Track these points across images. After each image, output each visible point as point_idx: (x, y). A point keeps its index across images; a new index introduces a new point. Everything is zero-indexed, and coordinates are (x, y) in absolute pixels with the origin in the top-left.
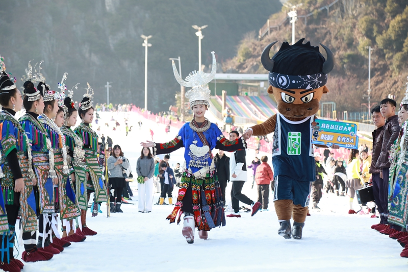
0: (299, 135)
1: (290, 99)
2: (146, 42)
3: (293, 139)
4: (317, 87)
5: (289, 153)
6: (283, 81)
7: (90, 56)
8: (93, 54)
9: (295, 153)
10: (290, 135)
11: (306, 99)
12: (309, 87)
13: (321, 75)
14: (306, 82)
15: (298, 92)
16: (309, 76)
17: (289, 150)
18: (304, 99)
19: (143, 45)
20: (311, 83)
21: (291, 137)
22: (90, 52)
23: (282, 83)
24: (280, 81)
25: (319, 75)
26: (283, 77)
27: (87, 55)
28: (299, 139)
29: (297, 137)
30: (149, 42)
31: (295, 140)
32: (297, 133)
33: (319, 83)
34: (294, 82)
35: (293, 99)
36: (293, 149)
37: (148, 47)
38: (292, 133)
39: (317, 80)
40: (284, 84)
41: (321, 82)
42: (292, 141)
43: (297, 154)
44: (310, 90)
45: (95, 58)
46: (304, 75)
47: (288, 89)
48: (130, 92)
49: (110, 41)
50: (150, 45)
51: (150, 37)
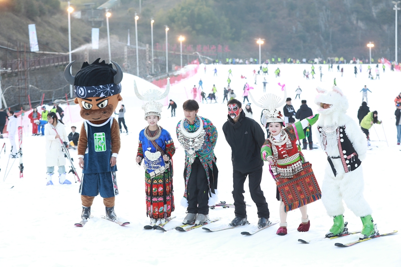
0: (103, 135)
1: (89, 106)
2: (396, 6)
3: (98, 139)
4: (110, 95)
5: (97, 150)
6: (82, 92)
7: (357, 22)
8: (359, 22)
9: (102, 150)
10: (96, 136)
11: (102, 105)
12: (102, 95)
13: (112, 86)
14: (99, 91)
15: (94, 99)
16: (101, 86)
17: (96, 147)
18: (100, 106)
19: (394, 9)
20: (104, 92)
21: (97, 137)
22: (357, 20)
23: (81, 94)
24: (80, 92)
25: (111, 85)
26: (81, 88)
27: (355, 22)
28: (103, 138)
29: (102, 137)
30: (398, 7)
31: (100, 139)
32: (101, 134)
33: (111, 92)
34: (89, 91)
35: (91, 106)
36: (99, 147)
37: (398, 11)
38: (97, 134)
39: (109, 89)
40: (83, 94)
41: (113, 91)
42: (98, 140)
43: (103, 150)
44: (104, 97)
45: (361, 24)
46: (97, 85)
47: (87, 98)
48: (388, 49)
49: (373, 10)
50: (399, 9)
51: (399, 2)
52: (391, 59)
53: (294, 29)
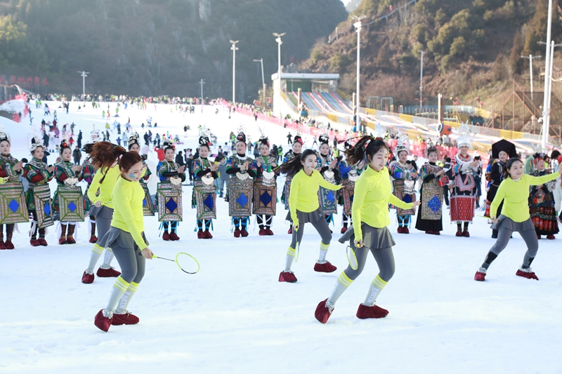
2: (234, 46)
7: (187, 57)
8: (189, 56)
19: (232, 48)
22: (187, 54)
27: (184, 56)
30: (236, 46)
37: (236, 51)
45: (191, 59)
48: (220, 87)
49: (204, 45)
50: (237, 49)
51: (237, 42)
52: (228, 98)
53: (119, 61)
